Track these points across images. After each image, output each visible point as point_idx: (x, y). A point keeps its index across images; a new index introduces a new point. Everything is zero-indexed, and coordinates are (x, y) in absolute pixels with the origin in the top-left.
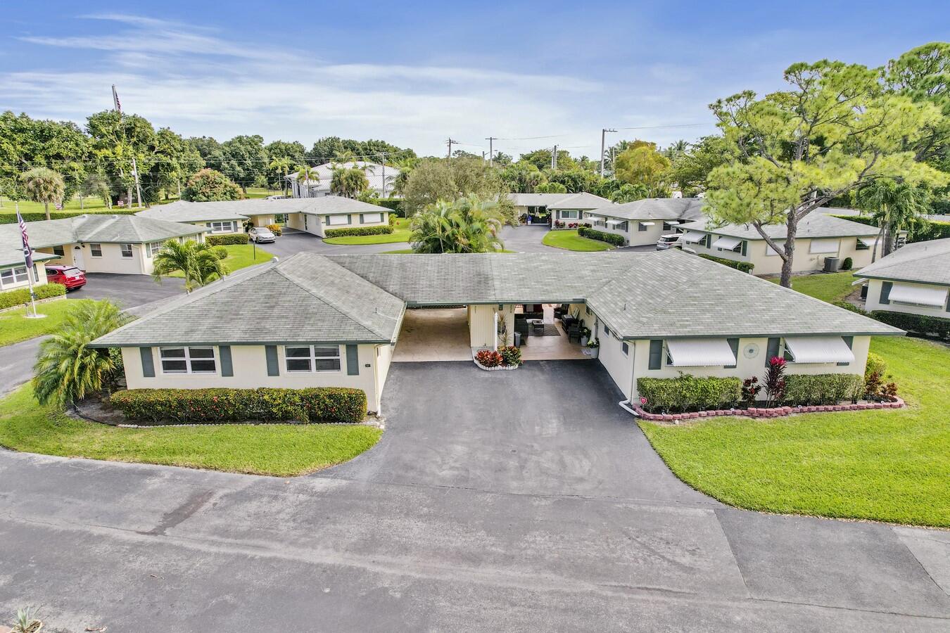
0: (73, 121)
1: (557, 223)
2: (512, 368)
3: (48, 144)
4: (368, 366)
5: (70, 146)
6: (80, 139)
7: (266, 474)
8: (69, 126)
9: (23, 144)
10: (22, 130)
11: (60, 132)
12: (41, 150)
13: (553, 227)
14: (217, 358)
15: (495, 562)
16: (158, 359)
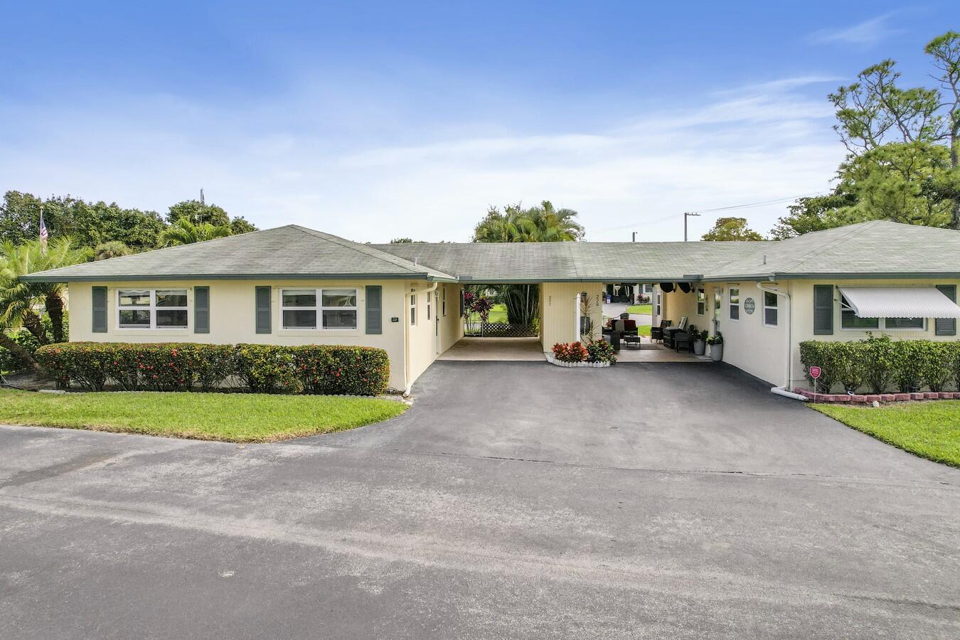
0: (156, 211)
1: (640, 298)
2: (601, 364)
3: (130, 231)
4: (395, 320)
5: (149, 233)
6: (160, 227)
7: (213, 439)
8: (152, 215)
9: (108, 231)
10: (109, 218)
11: (142, 220)
12: (123, 237)
13: (636, 302)
14: (190, 308)
15: (594, 551)
16: (114, 306)
